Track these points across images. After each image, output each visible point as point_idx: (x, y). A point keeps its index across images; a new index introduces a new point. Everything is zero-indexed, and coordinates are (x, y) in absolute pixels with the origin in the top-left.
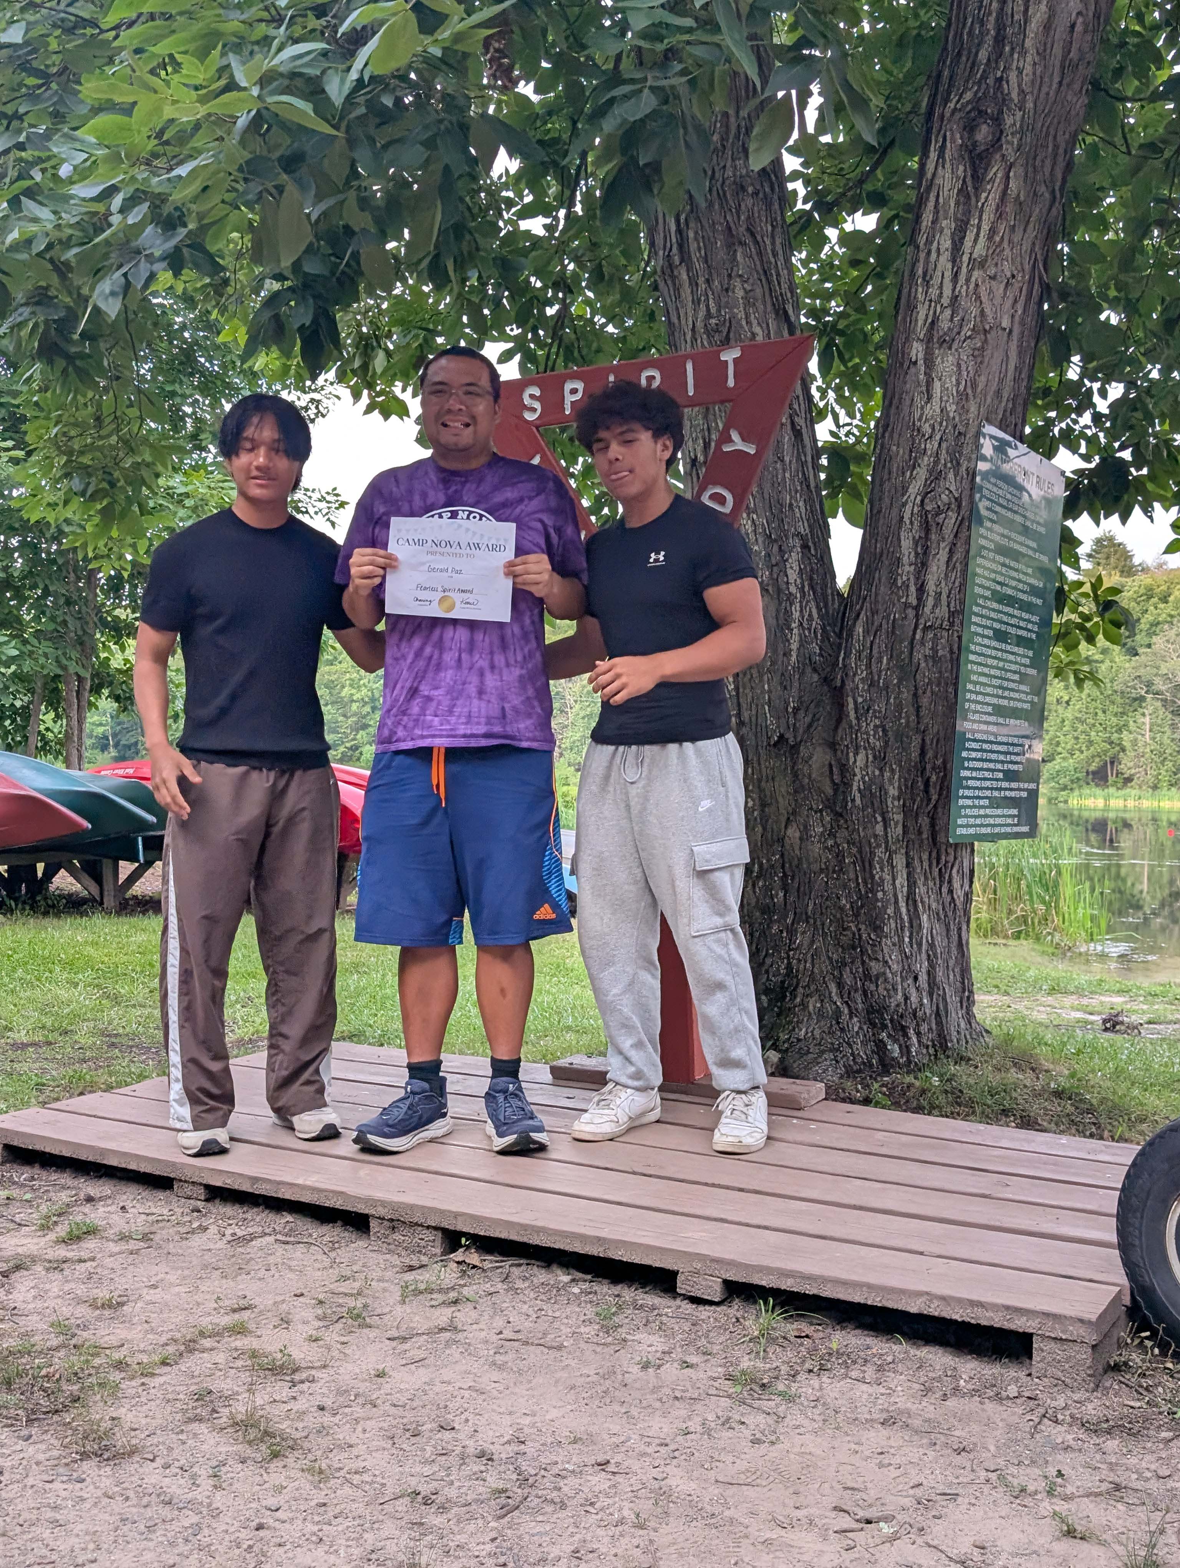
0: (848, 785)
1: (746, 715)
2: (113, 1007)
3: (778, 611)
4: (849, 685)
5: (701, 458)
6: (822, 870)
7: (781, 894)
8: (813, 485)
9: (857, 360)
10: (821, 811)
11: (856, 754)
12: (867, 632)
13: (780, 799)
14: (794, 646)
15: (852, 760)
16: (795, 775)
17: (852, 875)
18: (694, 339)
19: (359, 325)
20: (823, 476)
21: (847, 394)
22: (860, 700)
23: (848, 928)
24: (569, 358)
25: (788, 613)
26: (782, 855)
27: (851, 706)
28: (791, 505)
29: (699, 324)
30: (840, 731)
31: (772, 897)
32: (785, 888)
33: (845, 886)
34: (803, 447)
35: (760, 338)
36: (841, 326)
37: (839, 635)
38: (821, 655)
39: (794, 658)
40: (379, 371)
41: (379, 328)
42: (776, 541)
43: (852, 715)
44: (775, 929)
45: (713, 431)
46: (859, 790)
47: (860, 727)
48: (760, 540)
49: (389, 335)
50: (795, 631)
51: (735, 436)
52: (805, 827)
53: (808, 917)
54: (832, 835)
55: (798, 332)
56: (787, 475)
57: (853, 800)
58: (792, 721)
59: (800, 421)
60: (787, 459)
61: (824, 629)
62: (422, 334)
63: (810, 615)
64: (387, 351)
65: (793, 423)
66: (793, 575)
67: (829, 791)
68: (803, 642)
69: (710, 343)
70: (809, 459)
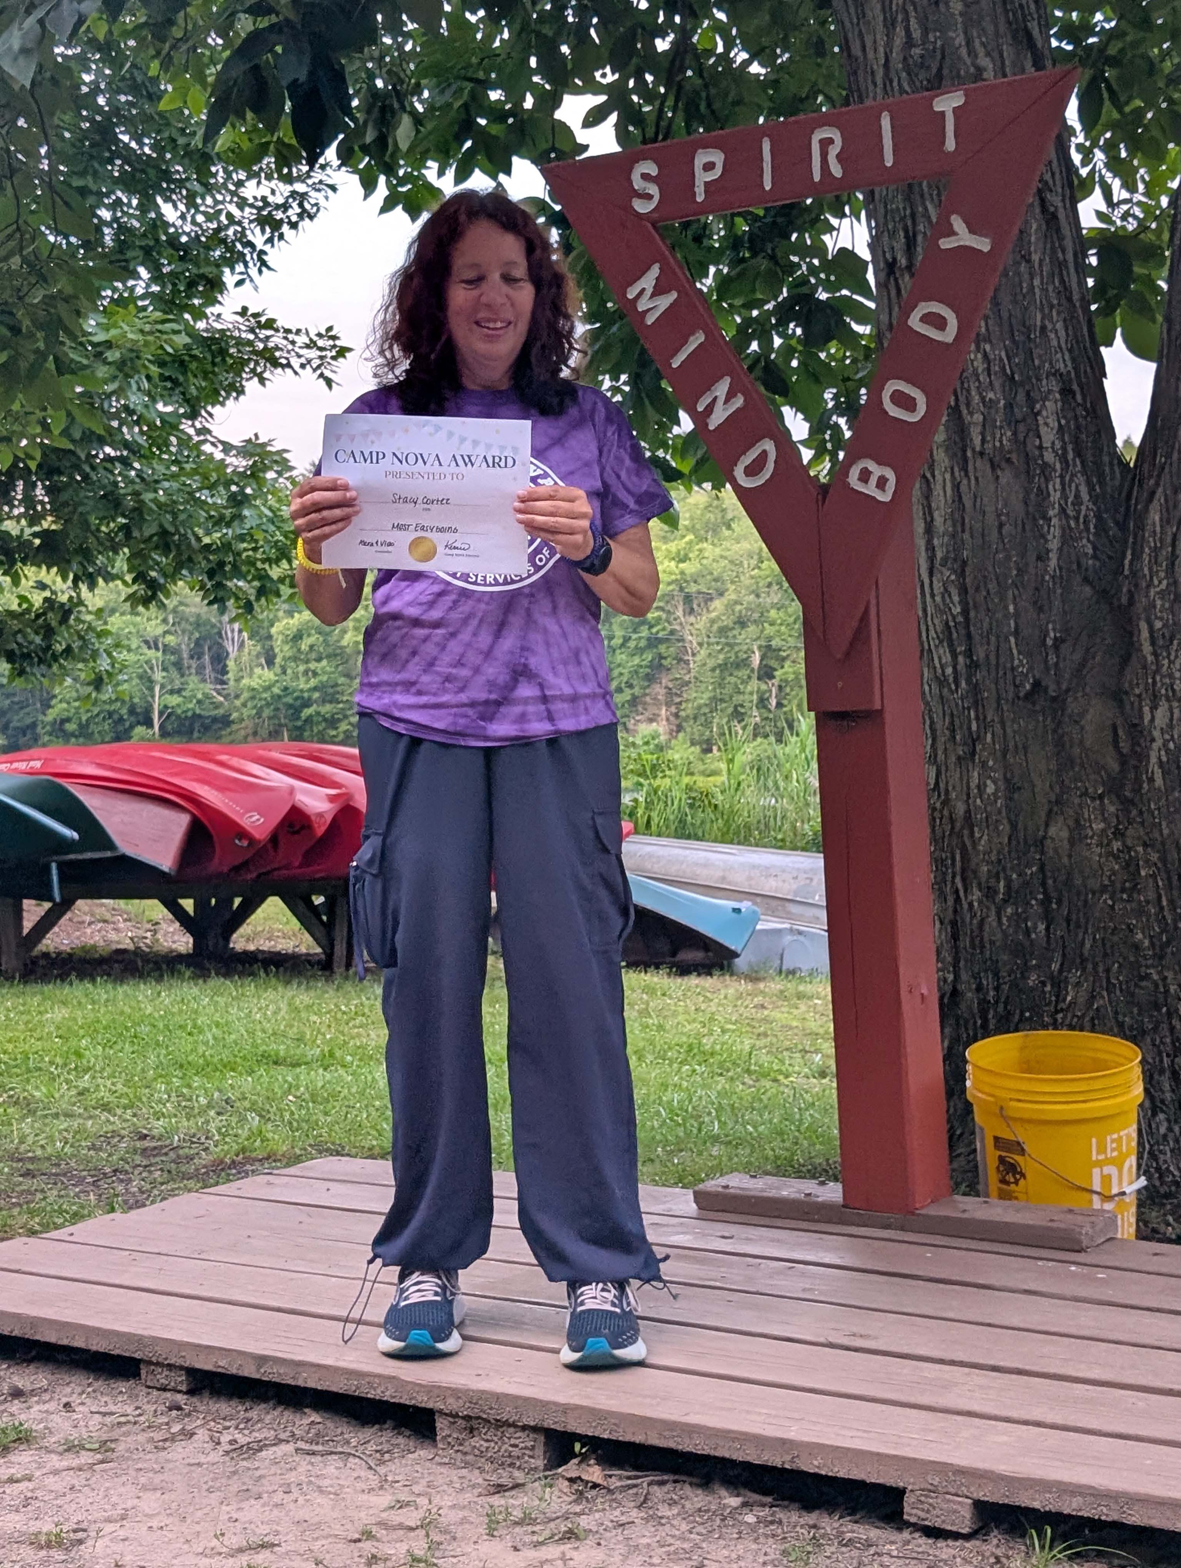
0: (1142, 757)
1: (980, 653)
2: (23, 1118)
3: (1027, 492)
4: (1142, 602)
5: (903, 261)
6: (1104, 889)
7: (1042, 927)
8: (1076, 297)
9: (1139, 103)
10: (1101, 797)
11: (1154, 708)
12: (1166, 521)
13: (1038, 782)
14: (1054, 545)
15: (1147, 718)
16: (1060, 744)
17: (1152, 895)
18: (887, 78)
19: (371, 76)
20: (1090, 282)
21: (1123, 154)
22: (1158, 624)
23: (1147, 977)
24: (692, 115)
25: (1043, 494)
26: (1042, 868)
27: (1145, 634)
28: (1043, 328)
29: (896, 56)
30: (1128, 675)
31: (1027, 932)
32: (1048, 918)
33: (1140, 912)
34: (1061, 239)
35: (989, 74)
36: (1112, 51)
37: (1122, 526)
38: (1095, 557)
39: (1053, 562)
40: (404, 146)
41: (402, 82)
42: (1022, 384)
43: (1147, 648)
44: (1033, 980)
45: (920, 219)
46: (1161, 764)
47: (1159, 666)
48: (997, 384)
49: (417, 90)
50: (1054, 521)
51: (958, 223)
52: (1077, 821)
53: (1083, 961)
54: (1119, 834)
55: (1048, 63)
56: (1037, 282)
57: (1151, 780)
58: (1052, 659)
59: (1055, 200)
60: (1035, 258)
61: (1099, 517)
62: (469, 86)
63: (1077, 496)
64: (413, 113)
65: (1043, 201)
66: (1049, 436)
67: (1114, 766)
68: (1067, 537)
69: (912, 82)
70: (1070, 257)
